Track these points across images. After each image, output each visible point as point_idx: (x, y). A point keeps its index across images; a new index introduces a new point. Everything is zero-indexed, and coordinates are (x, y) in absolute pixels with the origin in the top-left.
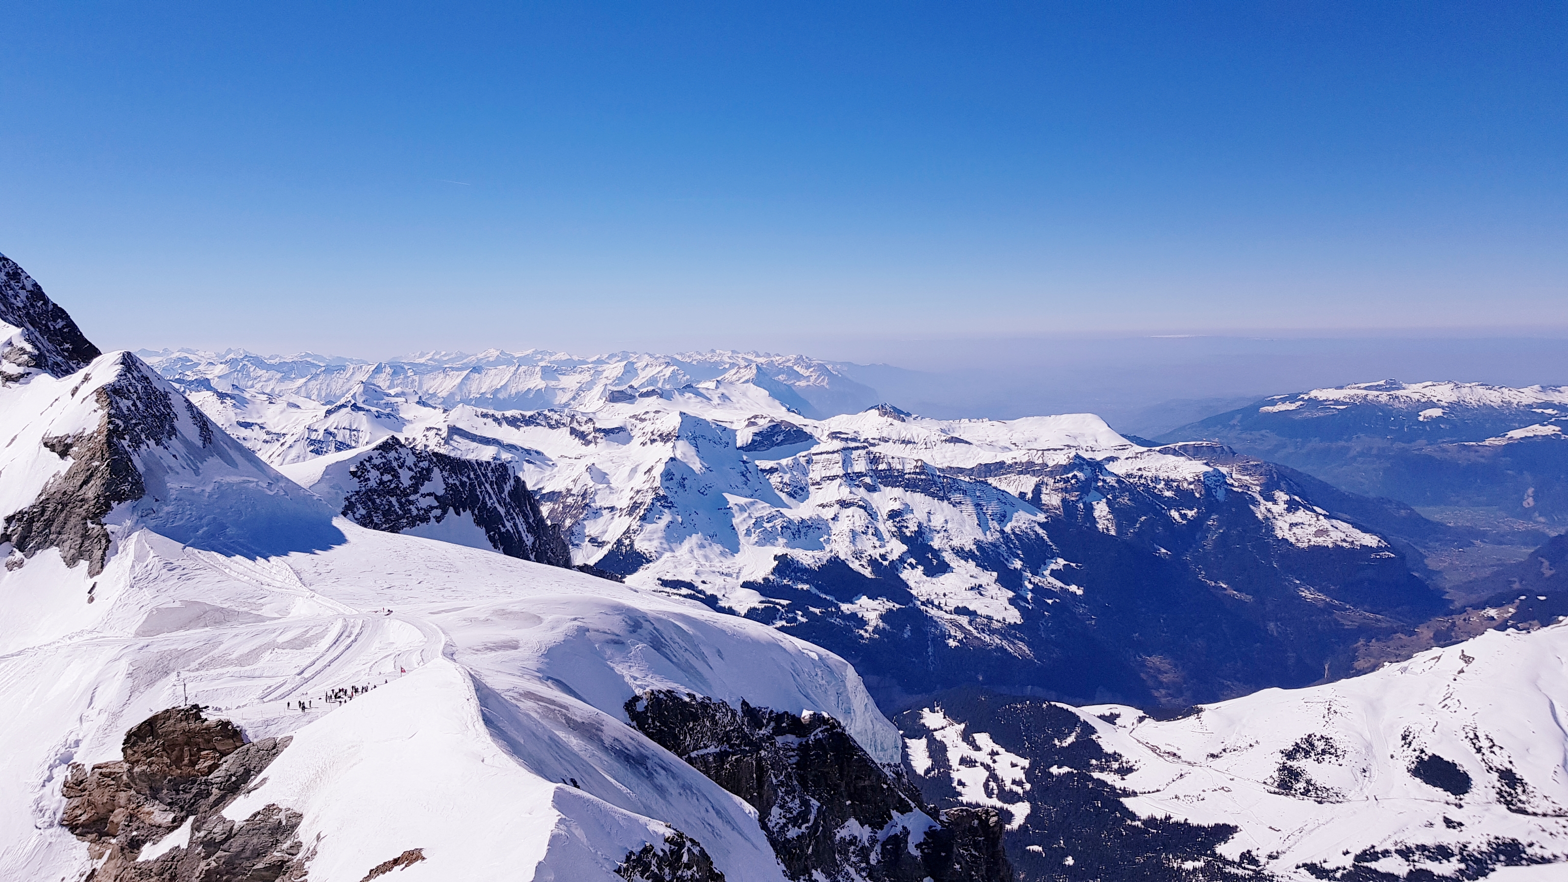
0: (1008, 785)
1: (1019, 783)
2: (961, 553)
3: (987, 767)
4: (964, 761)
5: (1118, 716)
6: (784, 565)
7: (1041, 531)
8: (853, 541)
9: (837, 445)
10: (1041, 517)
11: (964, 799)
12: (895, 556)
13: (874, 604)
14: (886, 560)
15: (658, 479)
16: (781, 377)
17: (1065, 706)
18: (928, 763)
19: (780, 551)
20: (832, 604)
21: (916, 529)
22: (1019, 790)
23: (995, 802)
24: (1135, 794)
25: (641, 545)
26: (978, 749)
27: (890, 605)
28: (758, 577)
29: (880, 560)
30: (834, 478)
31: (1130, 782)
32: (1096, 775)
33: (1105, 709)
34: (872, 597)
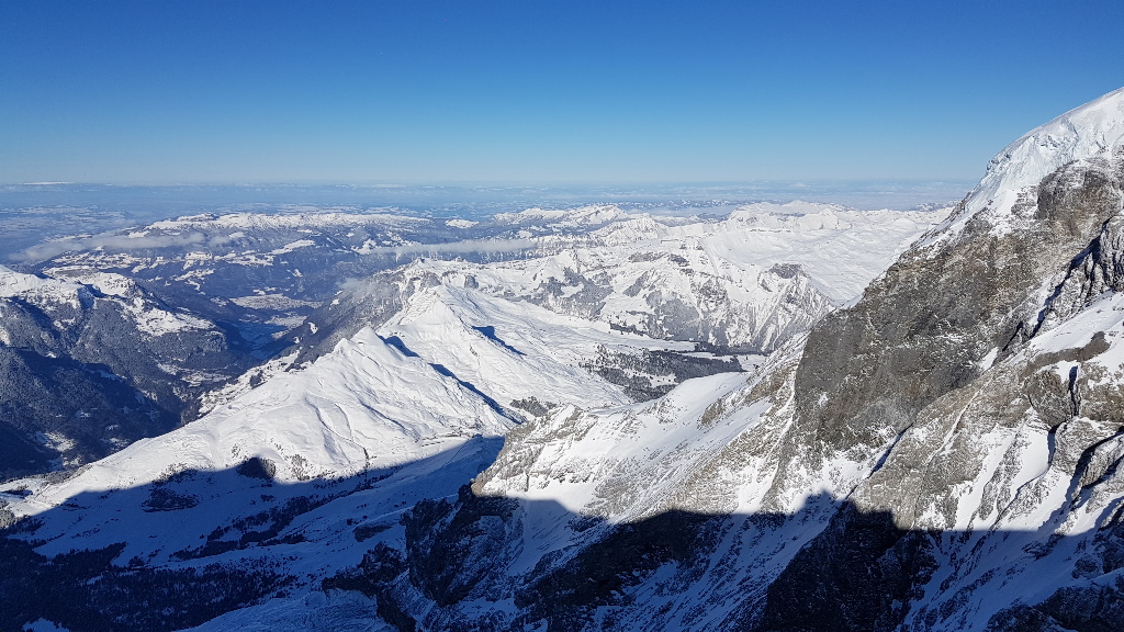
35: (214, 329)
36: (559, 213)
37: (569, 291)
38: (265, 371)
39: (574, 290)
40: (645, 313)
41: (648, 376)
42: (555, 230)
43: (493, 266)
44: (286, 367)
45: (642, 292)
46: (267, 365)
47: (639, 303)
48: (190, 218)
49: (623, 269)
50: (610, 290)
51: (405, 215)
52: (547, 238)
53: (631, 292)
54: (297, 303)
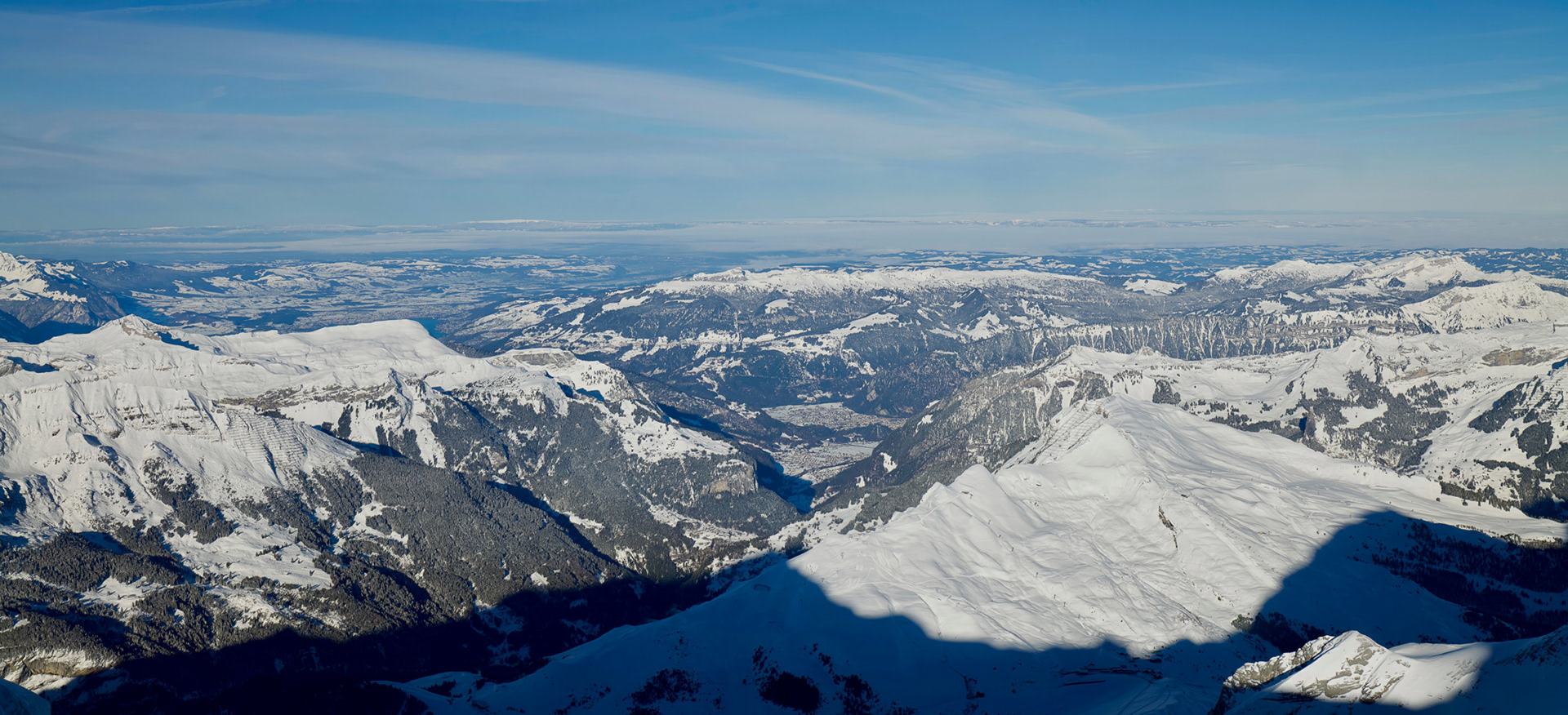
2: (249, 507)
7: (351, 471)
8: (92, 506)
10: (351, 453)
12: (155, 521)
13: (129, 587)
14: (144, 526)
21: (184, 482)
27: (152, 587)
29: (134, 528)
33: (438, 679)
34: (125, 578)
35: (735, 457)
36: (1343, 269)
37: (1358, 416)
38: (809, 531)
39: (1367, 415)
40: (1512, 466)
41: (1517, 590)
42: (1333, 301)
43: (1209, 363)
44: (842, 526)
45: (1510, 424)
46: (813, 521)
47: (1504, 444)
48: (710, 276)
49: (1471, 377)
50: (1441, 419)
51: (1052, 271)
52: (1317, 316)
53: (1486, 423)
54: (865, 420)
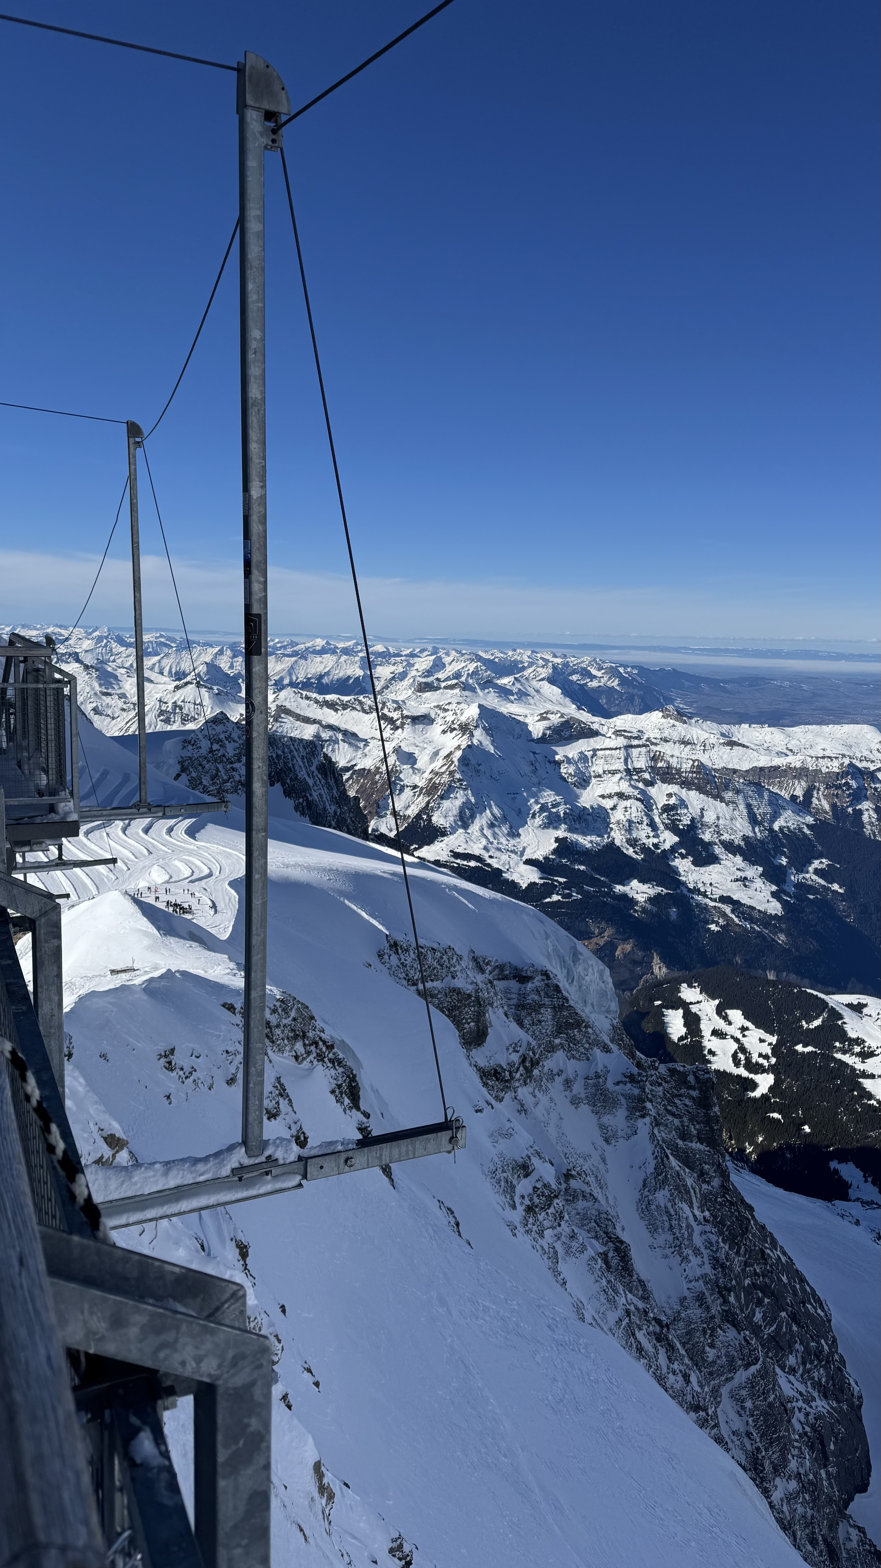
0: (755, 1058)
1: (766, 1057)
2: (730, 847)
3: (737, 1040)
4: (716, 1033)
5: (866, 1005)
6: (564, 847)
7: (807, 831)
8: (629, 830)
9: (621, 741)
10: (810, 820)
11: (714, 1067)
12: (667, 846)
13: (644, 887)
14: (659, 848)
15: (456, 763)
16: (574, 678)
17: (815, 993)
18: (683, 1031)
19: (561, 833)
20: (604, 884)
21: (689, 823)
22: (765, 1063)
23: (743, 1072)
24: (872, 1076)
25: (438, 819)
26: (730, 1023)
27: (659, 889)
28: (539, 855)
29: (653, 848)
30: (613, 773)
31: (870, 1066)
32: (838, 1056)
33: (854, 999)
34: (642, 881)
